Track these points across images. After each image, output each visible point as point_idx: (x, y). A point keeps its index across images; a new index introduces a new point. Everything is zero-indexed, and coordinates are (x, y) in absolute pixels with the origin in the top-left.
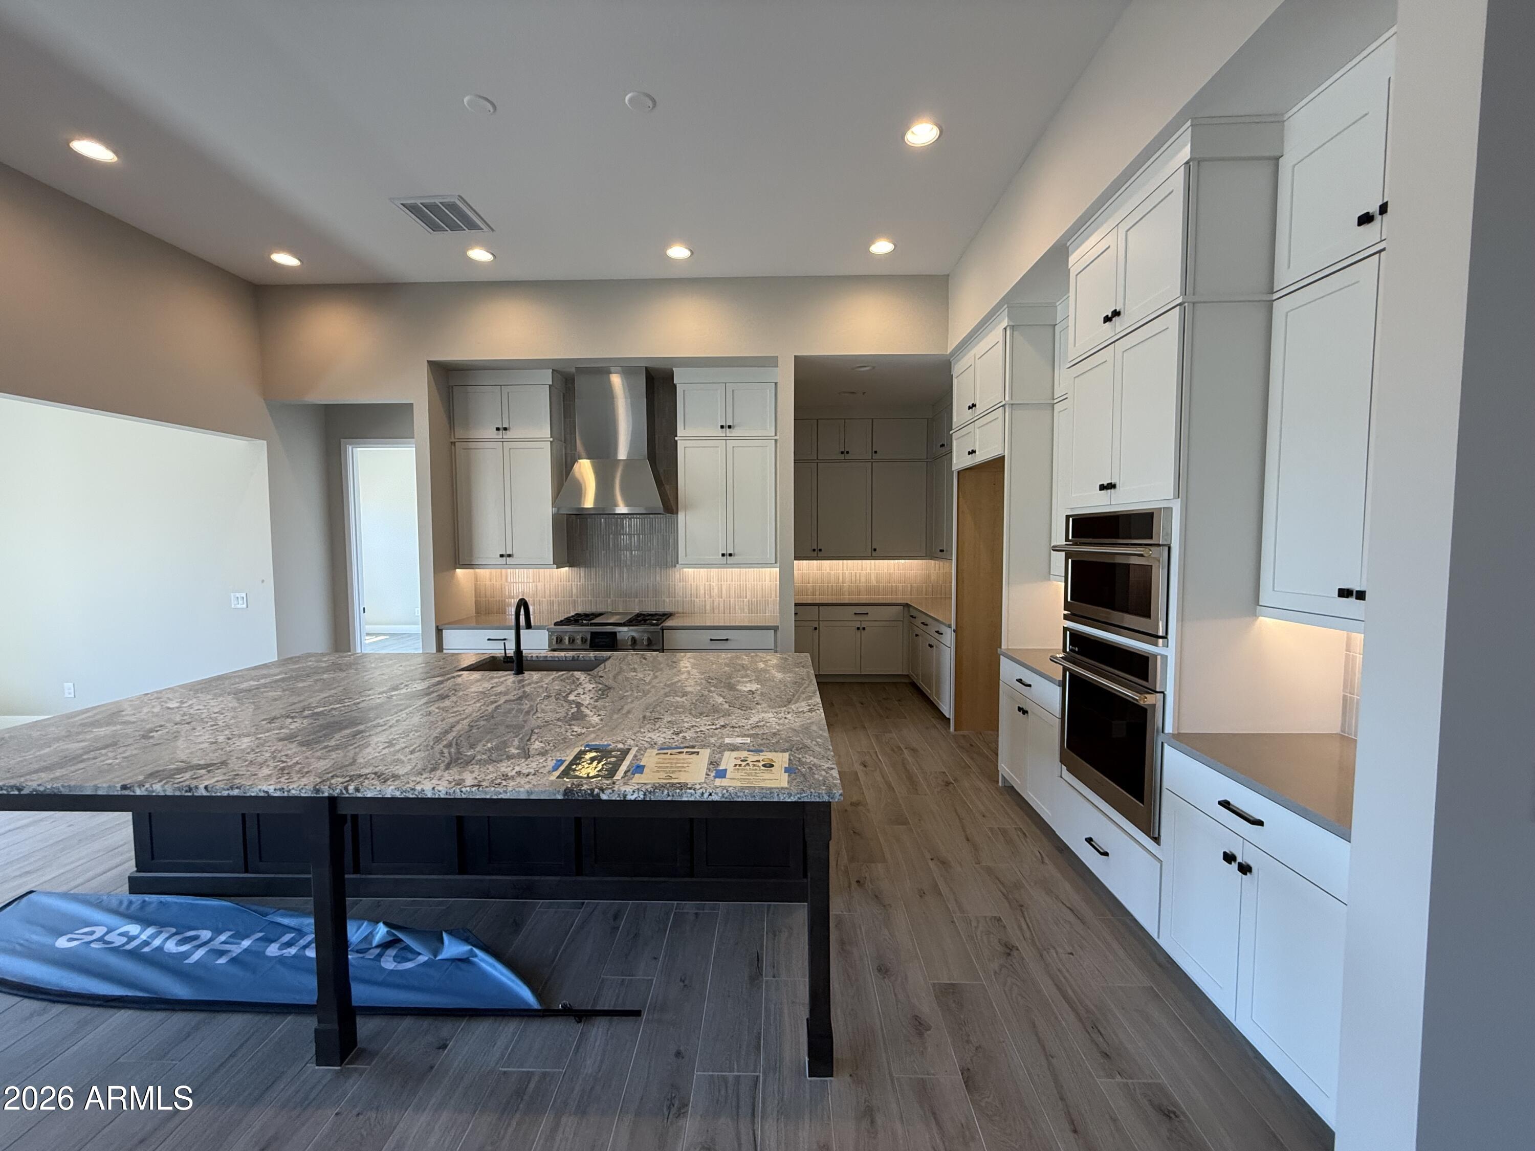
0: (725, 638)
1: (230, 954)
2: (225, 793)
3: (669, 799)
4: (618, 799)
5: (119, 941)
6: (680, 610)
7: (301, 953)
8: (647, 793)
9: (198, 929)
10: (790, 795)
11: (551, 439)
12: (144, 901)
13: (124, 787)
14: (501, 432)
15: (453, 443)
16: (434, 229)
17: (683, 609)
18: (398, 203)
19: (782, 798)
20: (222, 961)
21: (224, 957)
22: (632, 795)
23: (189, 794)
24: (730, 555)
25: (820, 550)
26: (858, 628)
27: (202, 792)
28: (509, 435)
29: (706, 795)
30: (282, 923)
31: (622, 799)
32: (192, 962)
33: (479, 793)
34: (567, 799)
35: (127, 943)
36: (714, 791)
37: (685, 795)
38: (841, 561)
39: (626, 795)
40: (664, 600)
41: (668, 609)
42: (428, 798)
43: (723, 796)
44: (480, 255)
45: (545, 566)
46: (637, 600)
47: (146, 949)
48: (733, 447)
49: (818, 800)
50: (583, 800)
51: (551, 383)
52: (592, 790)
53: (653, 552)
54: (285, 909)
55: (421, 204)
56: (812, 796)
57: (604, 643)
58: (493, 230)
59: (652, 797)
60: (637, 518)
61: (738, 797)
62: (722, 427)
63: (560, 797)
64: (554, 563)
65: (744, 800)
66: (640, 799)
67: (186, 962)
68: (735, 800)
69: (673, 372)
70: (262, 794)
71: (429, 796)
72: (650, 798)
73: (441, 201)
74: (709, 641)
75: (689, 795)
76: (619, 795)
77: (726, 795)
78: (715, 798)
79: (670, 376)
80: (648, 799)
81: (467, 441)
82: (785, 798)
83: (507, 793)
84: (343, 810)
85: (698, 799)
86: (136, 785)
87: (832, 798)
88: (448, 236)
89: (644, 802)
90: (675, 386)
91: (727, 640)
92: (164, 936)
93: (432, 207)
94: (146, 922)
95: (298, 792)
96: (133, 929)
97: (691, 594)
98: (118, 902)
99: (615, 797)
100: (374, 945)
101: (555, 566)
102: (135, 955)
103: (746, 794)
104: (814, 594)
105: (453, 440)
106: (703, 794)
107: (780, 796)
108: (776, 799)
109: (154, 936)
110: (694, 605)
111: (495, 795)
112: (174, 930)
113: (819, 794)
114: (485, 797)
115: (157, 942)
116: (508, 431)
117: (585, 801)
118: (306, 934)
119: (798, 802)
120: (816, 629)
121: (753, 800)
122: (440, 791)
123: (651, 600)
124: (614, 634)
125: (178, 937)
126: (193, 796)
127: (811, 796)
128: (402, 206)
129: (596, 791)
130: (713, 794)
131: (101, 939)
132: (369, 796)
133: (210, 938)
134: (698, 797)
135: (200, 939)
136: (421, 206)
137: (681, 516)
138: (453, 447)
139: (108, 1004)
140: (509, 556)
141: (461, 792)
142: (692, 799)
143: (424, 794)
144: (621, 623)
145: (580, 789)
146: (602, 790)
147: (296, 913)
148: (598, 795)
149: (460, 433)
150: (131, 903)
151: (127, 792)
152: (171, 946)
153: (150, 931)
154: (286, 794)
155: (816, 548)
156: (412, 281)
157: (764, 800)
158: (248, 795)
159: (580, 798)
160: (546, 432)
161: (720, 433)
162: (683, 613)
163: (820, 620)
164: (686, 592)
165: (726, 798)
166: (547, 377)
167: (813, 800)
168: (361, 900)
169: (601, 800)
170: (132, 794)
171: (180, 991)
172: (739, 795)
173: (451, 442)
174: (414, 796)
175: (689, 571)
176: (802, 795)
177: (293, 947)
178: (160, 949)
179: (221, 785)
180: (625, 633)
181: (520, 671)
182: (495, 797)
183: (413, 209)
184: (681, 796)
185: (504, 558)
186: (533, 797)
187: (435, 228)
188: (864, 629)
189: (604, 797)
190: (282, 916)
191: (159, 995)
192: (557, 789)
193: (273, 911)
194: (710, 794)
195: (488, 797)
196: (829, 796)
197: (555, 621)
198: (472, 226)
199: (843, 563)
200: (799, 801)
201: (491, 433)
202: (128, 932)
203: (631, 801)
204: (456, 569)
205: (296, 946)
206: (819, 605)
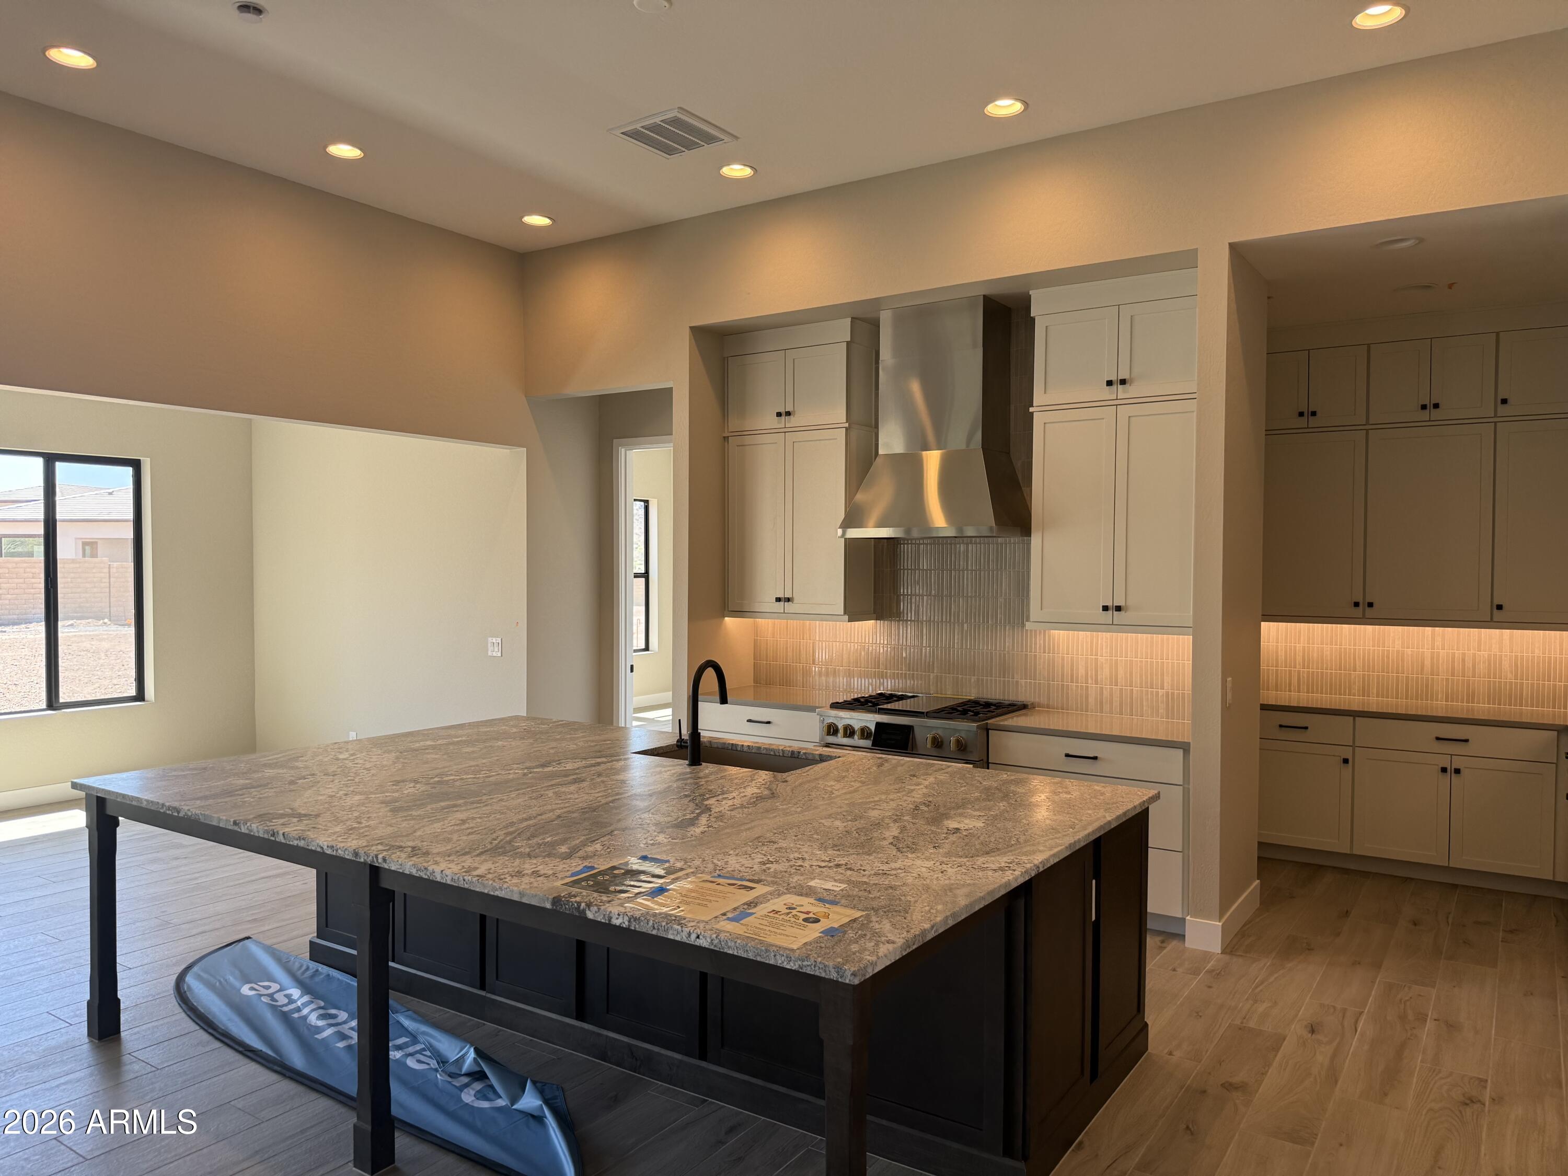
0: (1091, 756)
1: (350, 1041)
2: (295, 843)
3: (654, 932)
4: (603, 921)
5: (281, 999)
6: (1043, 700)
7: (403, 1060)
8: (632, 920)
9: (339, 1009)
10: (789, 959)
11: (847, 425)
12: (317, 970)
13: (235, 823)
14: (783, 417)
15: (726, 439)
16: (669, 153)
17: (1049, 699)
18: (618, 132)
19: (780, 962)
20: (341, 1045)
21: (344, 1042)
22: (617, 919)
23: (273, 839)
24: (1118, 609)
25: (1370, 605)
26: (1444, 770)
27: (280, 839)
28: (793, 421)
29: (693, 936)
30: (403, 1023)
31: (607, 922)
32: (320, 1038)
33: (478, 885)
34: (555, 910)
35: (286, 1005)
36: (703, 933)
37: (671, 932)
38: (1428, 630)
39: (611, 918)
40: (1017, 682)
41: (1022, 697)
42: (437, 881)
43: (712, 943)
44: (737, 171)
45: (832, 617)
46: (973, 679)
47: (296, 1015)
48: (1129, 417)
49: (823, 975)
50: (569, 914)
51: (849, 339)
52: (579, 903)
53: (1001, 600)
54: (415, 1012)
55: (642, 127)
56: (817, 968)
57: (893, 742)
58: (736, 138)
59: (637, 926)
60: (976, 543)
61: (729, 947)
62: (1110, 383)
63: (548, 906)
64: (845, 613)
65: (736, 953)
66: (624, 926)
67: (316, 1036)
68: (725, 950)
69: (1028, 299)
70: (319, 849)
71: (439, 879)
72: (635, 928)
73: (664, 118)
74: (1064, 757)
75: (675, 932)
76: (604, 915)
77: (716, 942)
78: (703, 943)
79: (1024, 303)
80: (633, 928)
81: (741, 433)
82: (783, 963)
83: (502, 890)
84: (386, 884)
85: (685, 940)
86: (242, 822)
87: (841, 977)
88: (686, 158)
89: (628, 930)
90: (1033, 319)
91: (1095, 758)
92: (313, 1006)
93: (654, 128)
94: (306, 989)
95: (343, 853)
96: (295, 993)
97: (1063, 675)
98: (299, 966)
99: (600, 918)
100: (463, 1073)
101: (846, 617)
102: (285, 1017)
103: (737, 944)
104: (1365, 691)
105: (726, 434)
106: (689, 934)
107: (778, 957)
108: (772, 962)
109: (305, 1005)
110: (1067, 693)
111: (492, 890)
112: (322, 1004)
113: (825, 966)
114: (483, 891)
115: (305, 1011)
116: (792, 416)
117: (571, 915)
118: (419, 1042)
119: (798, 971)
120: (1346, 761)
121: (745, 956)
122: (447, 876)
123: (996, 681)
124: (909, 729)
125: (321, 1012)
126: (275, 841)
127: (815, 967)
128: (621, 135)
129: (583, 905)
130: (701, 937)
131: (271, 996)
132: (393, 868)
133: (344, 1021)
134: (684, 937)
135: (337, 1019)
136: (642, 130)
137: (1036, 540)
138: (726, 444)
139: (249, 1054)
140: (788, 600)
141: (464, 880)
142: (678, 938)
143: (434, 876)
144: (923, 713)
145: (568, 901)
146: (589, 905)
147: (420, 1018)
148: (584, 911)
149: (734, 424)
150: (308, 968)
151: (236, 828)
152: (313, 1019)
153: (306, 998)
154: (334, 853)
155: (1360, 600)
156: (677, 219)
157: (759, 959)
158: (310, 848)
159: (567, 912)
160: (840, 415)
161: (1107, 394)
162: (1048, 707)
163: (1357, 744)
164: (1053, 672)
165: (715, 946)
166: (842, 330)
167: (817, 974)
168: (484, 1024)
169: (586, 918)
170: (239, 830)
171: (297, 1060)
172: (729, 944)
173: (724, 437)
174: (426, 877)
175: (1060, 636)
176: (804, 963)
177: (400, 1052)
178: (305, 1018)
179: (294, 834)
180: (924, 729)
181: (695, 761)
182: (492, 893)
183: (635, 135)
184: (667, 931)
185: (782, 603)
186: (525, 900)
187: (669, 151)
188: (1457, 771)
189: (590, 915)
190: (408, 1017)
191: (281, 1056)
192: (547, 896)
193: (403, 1010)
194: (698, 937)
195: (486, 891)
196: (838, 972)
197: (831, 702)
198: (710, 139)
199: (1433, 633)
200: (800, 970)
201: (771, 422)
202: (291, 995)
203: (615, 926)
204: (724, 617)
205: (402, 1051)
206: (1355, 714)
